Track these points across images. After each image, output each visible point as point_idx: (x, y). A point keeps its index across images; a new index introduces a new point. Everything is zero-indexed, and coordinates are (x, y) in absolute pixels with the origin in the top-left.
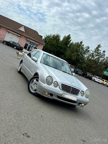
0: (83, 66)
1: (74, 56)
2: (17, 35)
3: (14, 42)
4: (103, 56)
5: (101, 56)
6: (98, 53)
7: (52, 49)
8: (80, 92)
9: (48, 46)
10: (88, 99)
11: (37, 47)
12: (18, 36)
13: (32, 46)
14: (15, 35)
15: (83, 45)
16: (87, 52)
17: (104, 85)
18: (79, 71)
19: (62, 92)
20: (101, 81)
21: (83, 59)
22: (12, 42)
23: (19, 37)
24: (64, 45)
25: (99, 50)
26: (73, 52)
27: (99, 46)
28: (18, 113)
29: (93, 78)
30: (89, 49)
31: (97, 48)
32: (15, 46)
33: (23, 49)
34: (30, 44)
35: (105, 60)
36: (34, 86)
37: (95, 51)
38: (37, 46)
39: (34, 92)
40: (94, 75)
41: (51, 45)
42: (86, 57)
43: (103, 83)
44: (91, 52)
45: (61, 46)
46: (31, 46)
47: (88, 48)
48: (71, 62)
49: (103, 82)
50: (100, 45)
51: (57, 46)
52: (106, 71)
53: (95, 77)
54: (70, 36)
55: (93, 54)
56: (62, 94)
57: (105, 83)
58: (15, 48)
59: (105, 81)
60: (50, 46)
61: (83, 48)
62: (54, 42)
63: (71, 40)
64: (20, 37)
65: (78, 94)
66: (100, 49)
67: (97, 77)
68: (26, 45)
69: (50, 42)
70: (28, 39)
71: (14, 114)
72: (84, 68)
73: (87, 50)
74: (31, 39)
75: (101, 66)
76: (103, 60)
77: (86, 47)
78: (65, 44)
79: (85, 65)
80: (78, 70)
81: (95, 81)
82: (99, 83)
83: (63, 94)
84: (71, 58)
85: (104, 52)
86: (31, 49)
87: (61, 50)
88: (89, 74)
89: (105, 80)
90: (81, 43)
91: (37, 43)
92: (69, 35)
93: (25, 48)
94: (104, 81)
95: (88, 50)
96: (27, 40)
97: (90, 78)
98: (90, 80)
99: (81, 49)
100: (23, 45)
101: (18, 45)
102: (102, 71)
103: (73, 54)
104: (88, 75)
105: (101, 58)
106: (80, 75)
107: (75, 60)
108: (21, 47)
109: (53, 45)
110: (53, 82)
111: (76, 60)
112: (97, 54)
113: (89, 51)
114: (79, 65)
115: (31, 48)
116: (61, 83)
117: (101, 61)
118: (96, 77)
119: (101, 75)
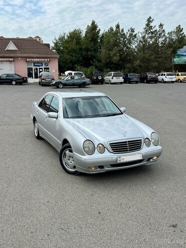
0: (135, 65)
1: (115, 55)
2: (7, 61)
3: (7, 74)
4: (163, 34)
5: (160, 35)
6: (152, 33)
7: (74, 59)
8: (142, 143)
9: (66, 56)
10: (159, 147)
11: (47, 66)
12: (11, 61)
13: (40, 69)
14: (5, 61)
15: (122, 30)
16: (133, 39)
17: (181, 82)
18: (133, 75)
19: (116, 157)
20: (174, 78)
21: (131, 53)
22: (4, 77)
23: (13, 63)
24: (91, 43)
25: (152, 27)
26: (110, 50)
27: (149, 20)
28: (63, 227)
29: (160, 78)
30: (134, 32)
31: (148, 25)
32: (12, 80)
33: (27, 80)
34: (34, 65)
35: (168, 39)
36: (70, 161)
37: (146, 31)
38: (47, 64)
39: (73, 170)
40: (158, 72)
41: (69, 52)
42: (134, 47)
43: (179, 79)
44: (141, 36)
45: (87, 46)
46: (38, 68)
47: (133, 30)
48: (114, 66)
49: (177, 77)
50: (150, 18)
51: (81, 49)
52: (176, 56)
53: (162, 75)
54: (96, 24)
55: (144, 37)
56: (117, 160)
57: (182, 78)
58: (14, 83)
59: (182, 75)
60: (68, 55)
61: (124, 34)
62: (73, 45)
63: (99, 30)
64: (13, 61)
65: (142, 147)
66: (152, 24)
67: (166, 73)
68: (30, 70)
69: (67, 48)
70: (28, 60)
71: (58, 232)
72: (138, 68)
73: (131, 35)
74: (33, 58)
75: (165, 53)
76: (165, 40)
77: (129, 31)
78: (91, 41)
79: (138, 62)
80: (130, 75)
81: (165, 82)
82: (173, 82)
83: (119, 159)
84: (110, 60)
85: (161, 25)
86: (41, 74)
87: (89, 53)
88: (150, 75)
89: (180, 73)
90: (118, 27)
91: (46, 60)
92: (93, 23)
93: (30, 75)
94: (178, 75)
95: (134, 34)
96: (27, 62)
97: (155, 81)
98: (156, 83)
99: (121, 37)
100: (24, 74)
101: (18, 77)
102: (170, 59)
103: (112, 53)
104: (150, 77)
105: (160, 39)
106: (137, 82)
107: (118, 61)
108: (24, 78)
109: (74, 51)
110: (96, 147)
111: (120, 60)
112: (150, 35)
113: (135, 36)
114: (129, 65)
115: (40, 72)
116: (109, 143)
117: (162, 43)
118: (165, 75)
119: (171, 67)
